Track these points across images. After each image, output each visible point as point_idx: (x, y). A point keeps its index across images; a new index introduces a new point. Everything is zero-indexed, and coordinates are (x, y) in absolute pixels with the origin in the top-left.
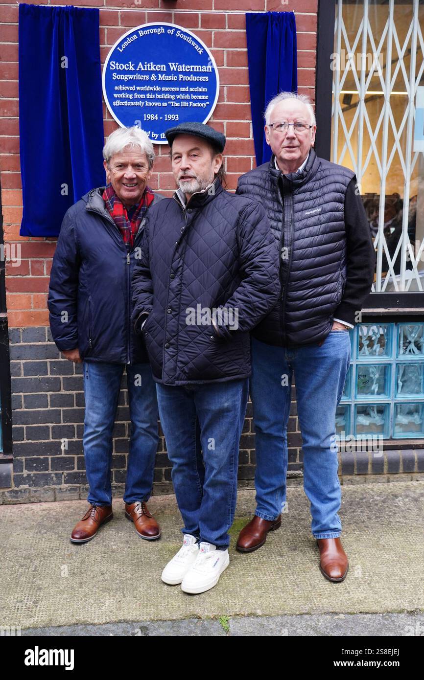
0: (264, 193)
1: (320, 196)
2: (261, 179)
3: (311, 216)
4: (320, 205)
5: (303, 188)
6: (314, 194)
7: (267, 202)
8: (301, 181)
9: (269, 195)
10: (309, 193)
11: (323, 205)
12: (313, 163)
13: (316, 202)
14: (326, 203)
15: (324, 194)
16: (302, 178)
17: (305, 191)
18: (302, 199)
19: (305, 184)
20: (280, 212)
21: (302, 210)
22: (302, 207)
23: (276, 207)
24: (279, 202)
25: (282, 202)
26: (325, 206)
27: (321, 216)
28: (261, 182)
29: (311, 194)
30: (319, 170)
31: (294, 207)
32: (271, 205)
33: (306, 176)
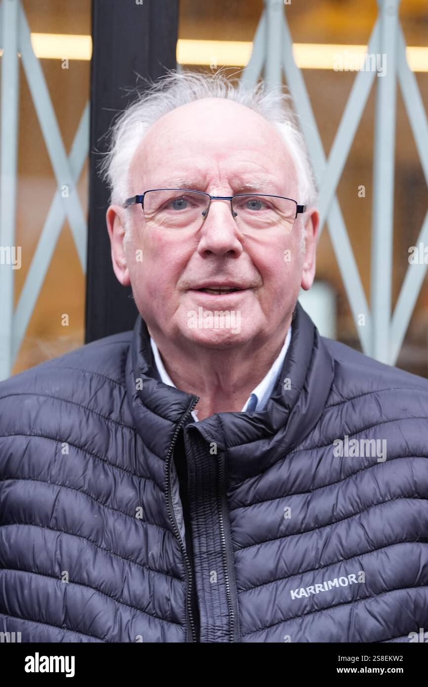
0: (103, 481)
1: (348, 516)
2: (89, 411)
3: (318, 607)
4: (350, 555)
5: (272, 476)
6: (323, 503)
7: (115, 524)
8: (263, 446)
9: (126, 492)
10: (298, 500)
11: (366, 559)
12: (309, 369)
13: (334, 541)
14: (378, 546)
15: (364, 507)
16: (267, 435)
17: (281, 492)
18: (269, 530)
19: (283, 457)
20: (172, 574)
21: (274, 577)
22: (271, 565)
23: (155, 549)
24: (167, 528)
25: (182, 533)
26: (372, 561)
27: (360, 609)
28: (89, 430)
29: (307, 503)
30: (335, 398)
31: (236, 561)
32: (133, 540)
33: (284, 424)
